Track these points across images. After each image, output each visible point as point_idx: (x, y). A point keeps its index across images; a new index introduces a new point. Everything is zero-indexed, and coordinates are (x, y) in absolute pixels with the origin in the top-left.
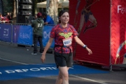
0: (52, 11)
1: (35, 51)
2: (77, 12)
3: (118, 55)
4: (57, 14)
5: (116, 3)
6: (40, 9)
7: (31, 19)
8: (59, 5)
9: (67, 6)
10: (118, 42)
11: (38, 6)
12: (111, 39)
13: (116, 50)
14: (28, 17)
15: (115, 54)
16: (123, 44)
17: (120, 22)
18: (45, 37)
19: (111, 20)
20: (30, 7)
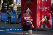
0: (15, 8)
1: (8, 23)
2: (24, 9)
3: (39, 25)
4: (17, 9)
5: (39, 6)
6: (11, 7)
7: (7, 11)
8: (18, 6)
9: (21, 6)
10: (39, 20)
11: (9, 6)
12: (37, 19)
13: (38, 23)
14: (6, 10)
15: (38, 24)
16: (41, 21)
17: (40, 13)
18: (12, 18)
19: (37, 12)
20: (7, 6)
